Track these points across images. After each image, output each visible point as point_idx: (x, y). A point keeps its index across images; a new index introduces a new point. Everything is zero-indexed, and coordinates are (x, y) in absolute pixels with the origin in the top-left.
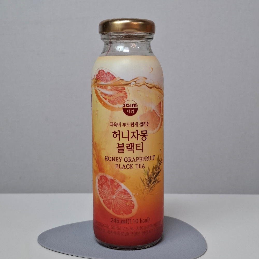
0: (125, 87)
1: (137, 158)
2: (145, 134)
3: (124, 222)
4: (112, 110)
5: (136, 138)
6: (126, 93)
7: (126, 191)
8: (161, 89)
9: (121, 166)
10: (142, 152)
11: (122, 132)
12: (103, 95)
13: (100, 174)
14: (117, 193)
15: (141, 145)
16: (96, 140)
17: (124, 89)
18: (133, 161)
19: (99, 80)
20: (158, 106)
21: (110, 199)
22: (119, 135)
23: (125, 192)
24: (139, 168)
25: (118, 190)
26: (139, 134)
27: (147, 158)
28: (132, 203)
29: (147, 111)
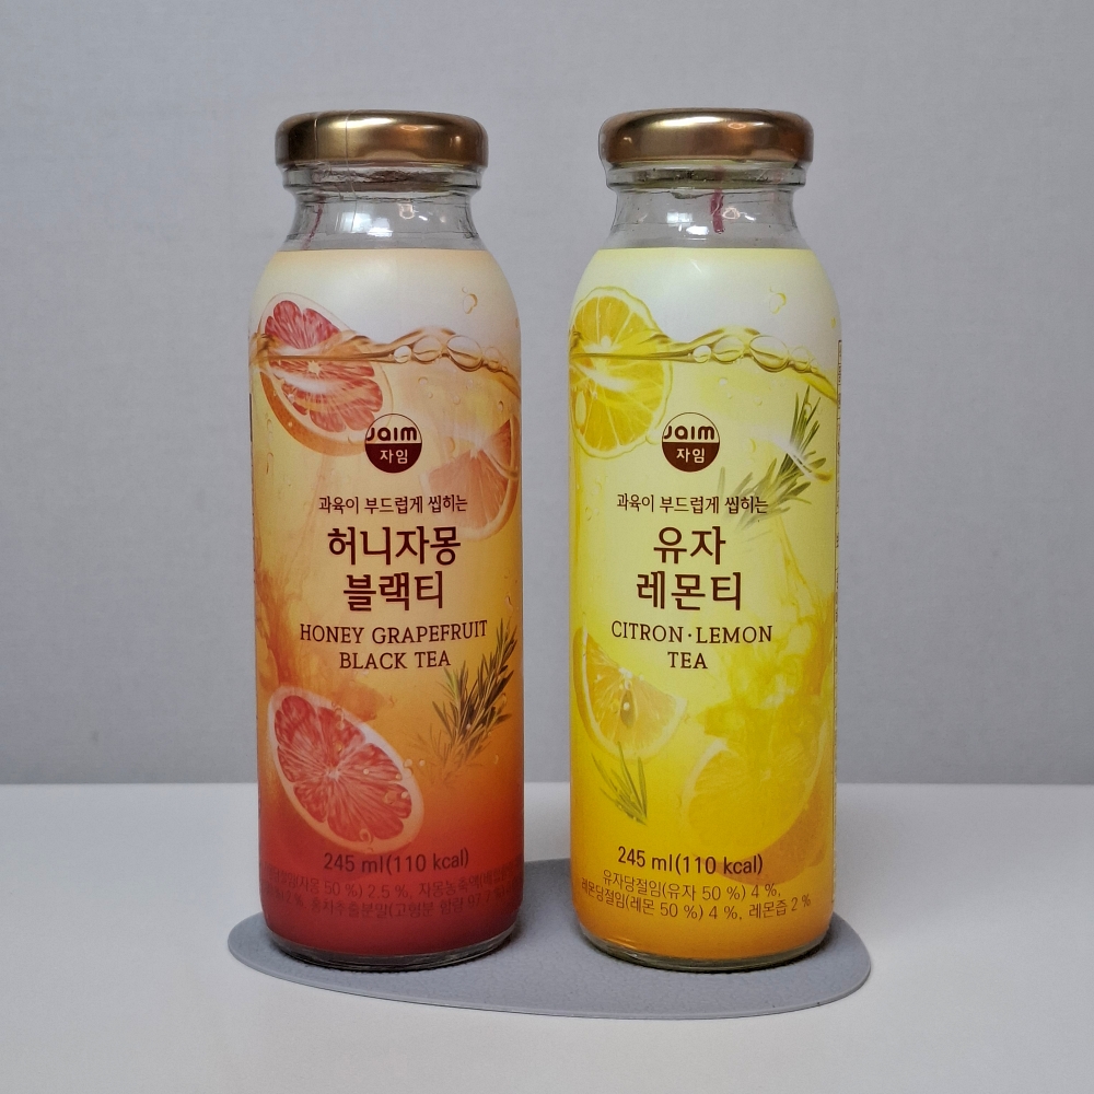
0: (374, 365)
1: (419, 628)
2: (450, 542)
3: (373, 866)
4: (325, 452)
5: (415, 554)
6: (376, 389)
7: (377, 751)
8: (507, 373)
9: (362, 661)
10: (440, 606)
11: (365, 534)
12: (290, 396)
13: (284, 691)
14: (347, 759)
15: (434, 582)
16: (269, 562)
17: (371, 372)
18: (403, 641)
19: (275, 338)
20: (496, 435)
21: (319, 784)
22: (352, 543)
23: (375, 756)
24: (429, 666)
25: (349, 749)
26: (428, 542)
27: (456, 629)
28: (404, 795)
29: (456, 454)
